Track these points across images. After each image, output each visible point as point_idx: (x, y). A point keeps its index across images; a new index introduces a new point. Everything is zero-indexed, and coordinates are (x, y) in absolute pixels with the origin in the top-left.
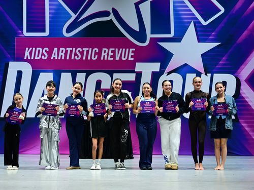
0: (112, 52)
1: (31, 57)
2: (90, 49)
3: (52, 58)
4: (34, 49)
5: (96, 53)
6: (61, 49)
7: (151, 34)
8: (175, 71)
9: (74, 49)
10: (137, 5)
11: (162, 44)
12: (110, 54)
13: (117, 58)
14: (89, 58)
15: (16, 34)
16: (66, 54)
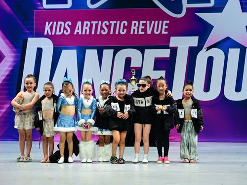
0: (143, 25)
1: (51, 32)
2: (119, 22)
3: (75, 33)
4: (55, 23)
5: (124, 27)
6: (85, 23)
7: (188, 3)
8: (215, 45)
9: (100, 22)
11: (200, 15)
12: (141, 27)
13: (149, 32)
14: (117, 33)
15: (35, 7)
16: (91, 28)
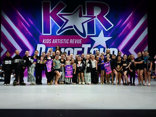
1: (45, 42)
2: (66, 40)
3: (52, 43)
4: (46, 39)
6: (56, 40)
7: (88, 34)
8: (96, 47)
9: (60, 39)
10: (82, 24)
12: (73, 41)
14: (66, 43)
